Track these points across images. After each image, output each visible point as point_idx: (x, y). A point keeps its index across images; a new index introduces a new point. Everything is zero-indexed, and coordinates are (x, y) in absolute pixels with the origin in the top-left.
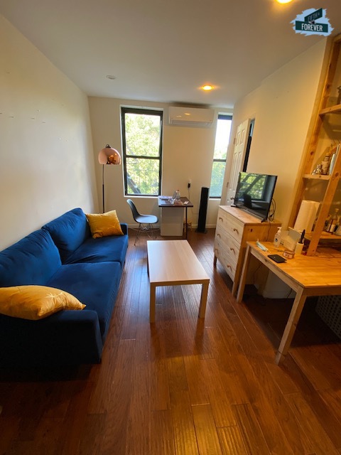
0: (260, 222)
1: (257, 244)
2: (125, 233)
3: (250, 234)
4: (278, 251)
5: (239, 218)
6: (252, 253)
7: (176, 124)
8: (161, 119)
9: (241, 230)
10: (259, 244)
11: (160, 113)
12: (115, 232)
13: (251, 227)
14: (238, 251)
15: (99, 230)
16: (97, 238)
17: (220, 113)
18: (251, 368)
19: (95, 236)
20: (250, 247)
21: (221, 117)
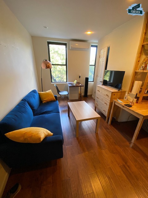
0: (117, 91)
1: (117, 100)
2: (57, 100)
3: (114, 97)
4: (127, 102)
5: (108, 90)
6: (116, 104)
7: (73, 49)
8: (66, 47)
9: (110, 95)
10: (119, 100)
11: (65, 44)
12: (53, 100)
13: (114, 94)
14: (108, 104)
15: (45, 99)
16: (45, 103)
17: (92, 44)
18: (122, 150)
19: (44, 102)
20: (115, 102)
21: (92, 46)
